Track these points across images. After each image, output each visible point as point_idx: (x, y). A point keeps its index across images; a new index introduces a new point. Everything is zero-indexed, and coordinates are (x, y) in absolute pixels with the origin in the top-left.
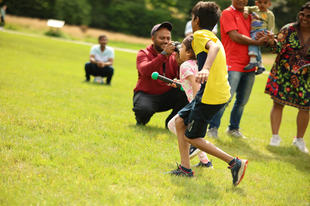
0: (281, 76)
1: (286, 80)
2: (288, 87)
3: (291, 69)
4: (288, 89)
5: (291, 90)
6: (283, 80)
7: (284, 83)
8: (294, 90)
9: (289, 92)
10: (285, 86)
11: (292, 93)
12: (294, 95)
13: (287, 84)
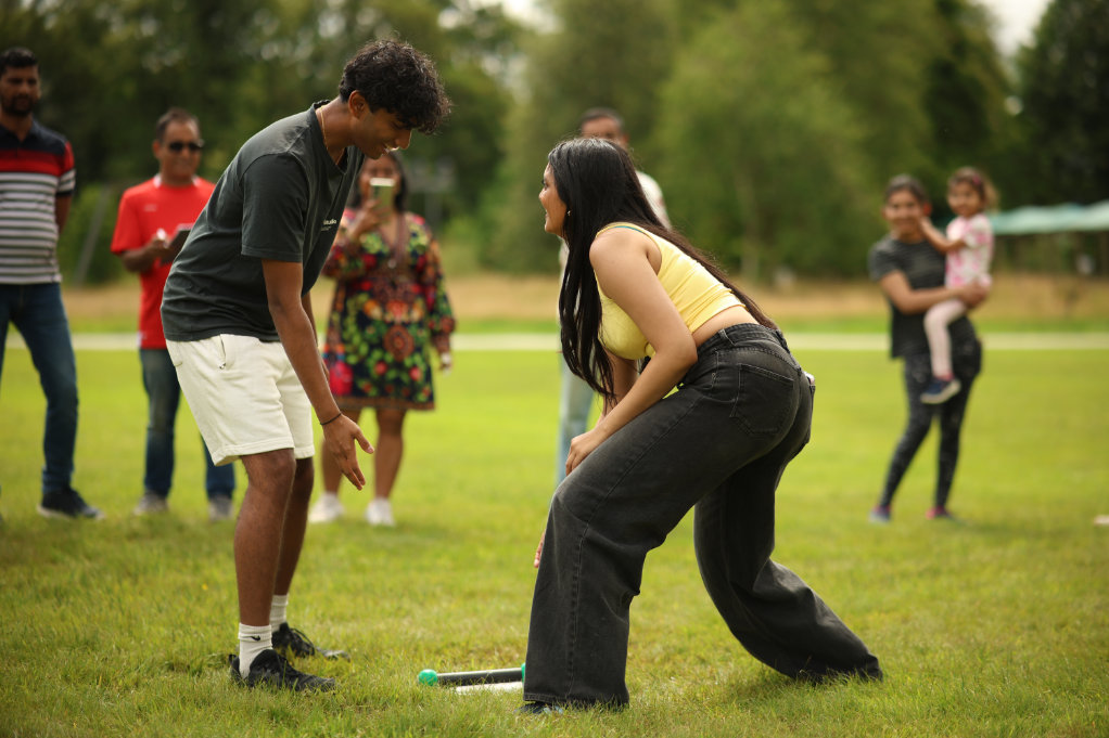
0: (357, 339)
1: (372, 347)
2: (381, 361)
3: (385, 311)
4: (381, 368)
5: (388, 367)
6: (364, 349)
7: (369, 355)
8: (399, 365)
9: (383, 376)
10: (371, 363)
11: (392, 374)
12: (398, 381)
13: (377, 354)
